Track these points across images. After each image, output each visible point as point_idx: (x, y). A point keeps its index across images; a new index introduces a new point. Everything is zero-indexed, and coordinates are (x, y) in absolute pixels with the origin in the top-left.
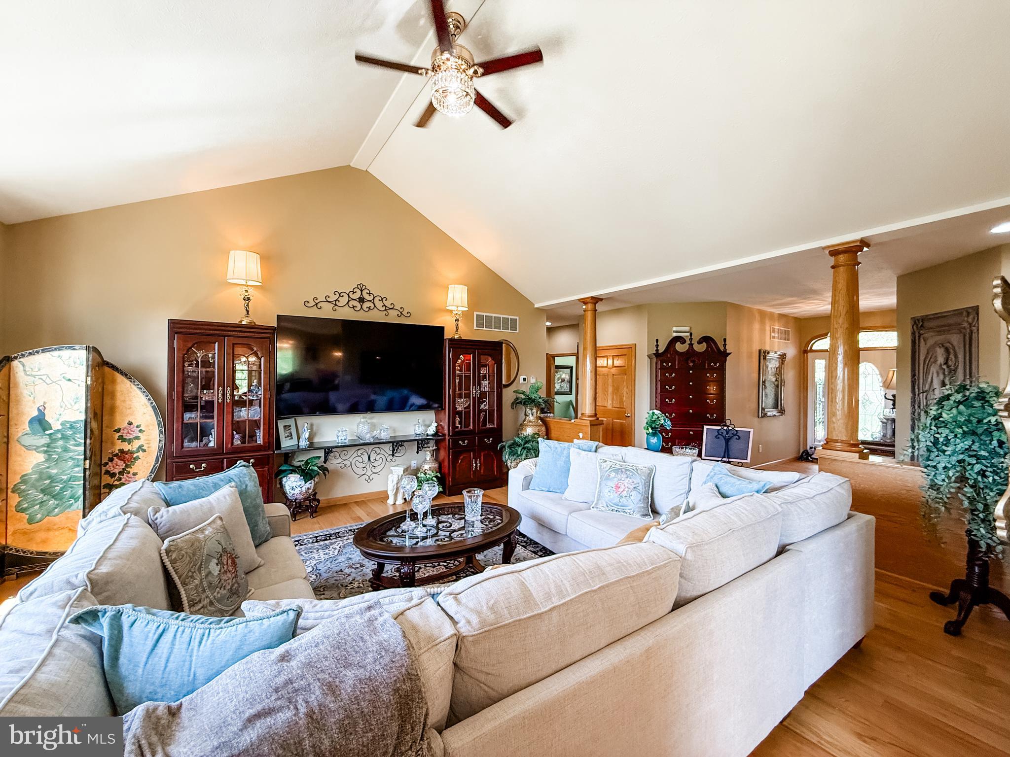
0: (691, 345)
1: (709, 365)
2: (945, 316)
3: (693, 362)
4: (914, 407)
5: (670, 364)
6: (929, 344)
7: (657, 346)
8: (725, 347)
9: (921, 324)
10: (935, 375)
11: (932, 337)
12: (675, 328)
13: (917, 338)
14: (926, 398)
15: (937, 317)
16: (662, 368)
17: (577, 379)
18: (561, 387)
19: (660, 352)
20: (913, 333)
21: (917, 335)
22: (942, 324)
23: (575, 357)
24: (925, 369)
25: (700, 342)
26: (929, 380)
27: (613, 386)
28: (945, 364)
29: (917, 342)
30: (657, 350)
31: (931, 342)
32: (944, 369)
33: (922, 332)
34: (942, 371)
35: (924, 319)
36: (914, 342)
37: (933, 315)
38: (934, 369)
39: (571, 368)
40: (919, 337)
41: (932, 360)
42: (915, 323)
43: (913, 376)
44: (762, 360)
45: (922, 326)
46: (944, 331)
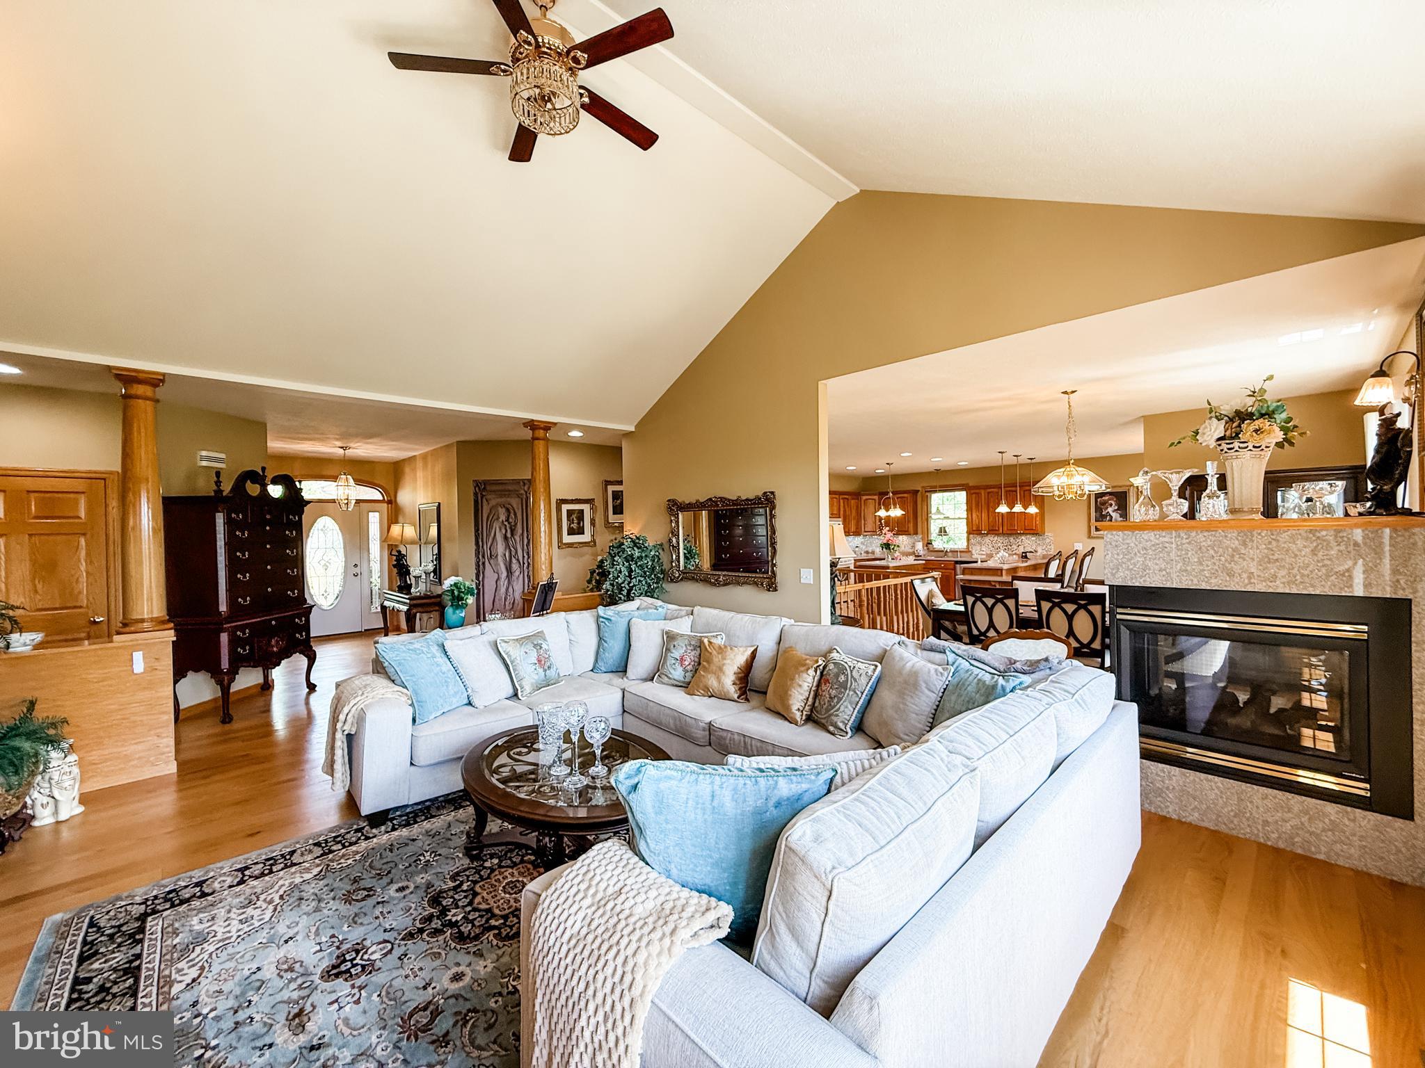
0: (264, 485)
1: (287, 517)
2: (505, 483)
3: (270, 512)
5: (241, 516)
6: (491, 505)
7: (219, 483)
8: (301, 492)
9: (483, 486)
12: (204, 453)
13: (479, 498)
14: (490, 549)
15: (497, 483)
16: (230, 522)
19: (224, 494)
20: (476, 494)
21: (479, 496)
22: (502, 489)
24: (488, 526)
25: (274, 483)
26: (492, 535)
28: (506, 521)
29: (480, 502)
30: (219, 491)
32: (506, 525)
33: (484, 494)
34: (504, 526)
35: (486, 483)
36: (476, 502)
37: (493, 480)
40: (482, 498)
42: (477, 485)
43: (477, 530)
45: (484, 488)
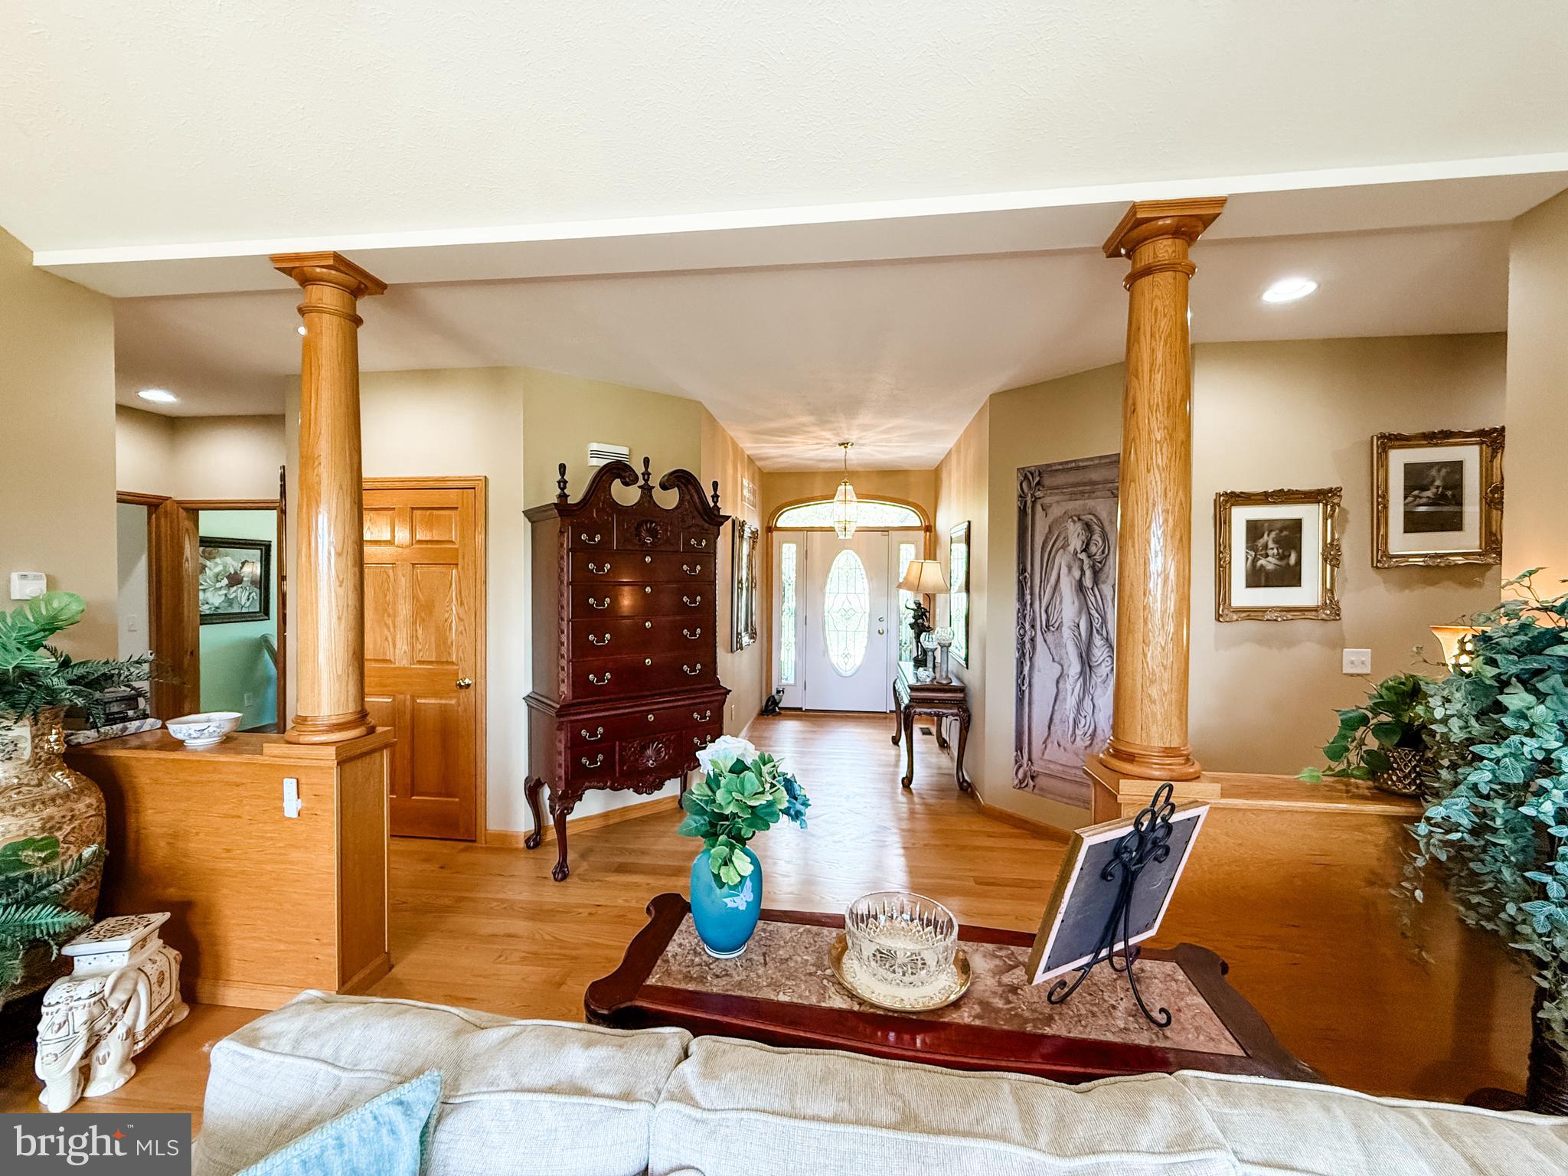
0: (647, 489)
1: (687, 543)
2: (1084, 468)
3: (653, 533)
4: (1023, 627)
5: (598, 538)
7: (563, 484)
8: (715, 503)
9: (1037, 479)
10: (1064, 570)
11: (1058, 502)
12: (595, 446)
13: (1029, 503)
14: (1046, 612)
15: (1066, 468)
16: (577, 547)
17: (282, 578)
18: (230, 602)
19: (570, 501)
20: (1022, 497)
21: (1029, 499)
22: (1078, 480)
23: (274, 513)
24: (1045, 561)
25: (664, 486)
26: (1053, 580)
27: (414, 597)
28: (1084, 551)
29: (1029, 511)
30: (563, 496)
31: (1056, 511)
32: (1082, 561)
33: (1038, 494)
34: (1078, 563)
35: (1043, 471)
36: (1022, 512)
37: (1061, 464)
38: (1062, 560)
39: (265, 547)
40: (1034, 503)
41: (1059, 544)
42: (1026, 477)
43: (1022, 571)
44: (737, 540)
45: (1038, 483)
46: (1083, 493)
